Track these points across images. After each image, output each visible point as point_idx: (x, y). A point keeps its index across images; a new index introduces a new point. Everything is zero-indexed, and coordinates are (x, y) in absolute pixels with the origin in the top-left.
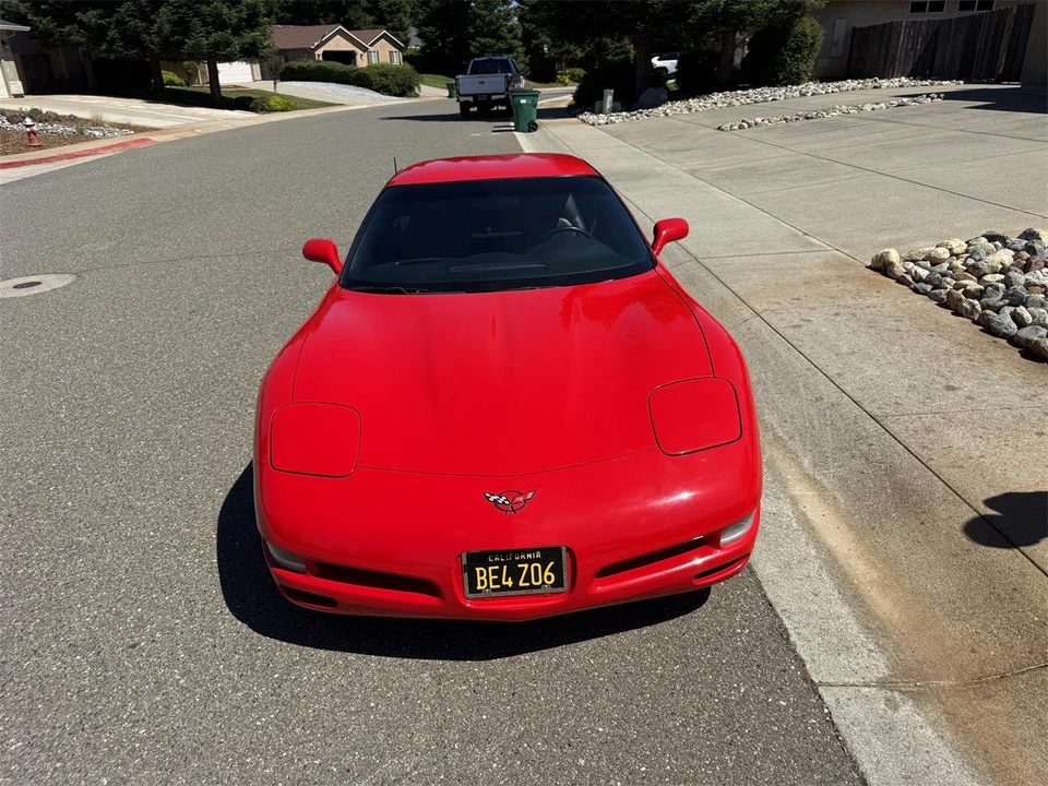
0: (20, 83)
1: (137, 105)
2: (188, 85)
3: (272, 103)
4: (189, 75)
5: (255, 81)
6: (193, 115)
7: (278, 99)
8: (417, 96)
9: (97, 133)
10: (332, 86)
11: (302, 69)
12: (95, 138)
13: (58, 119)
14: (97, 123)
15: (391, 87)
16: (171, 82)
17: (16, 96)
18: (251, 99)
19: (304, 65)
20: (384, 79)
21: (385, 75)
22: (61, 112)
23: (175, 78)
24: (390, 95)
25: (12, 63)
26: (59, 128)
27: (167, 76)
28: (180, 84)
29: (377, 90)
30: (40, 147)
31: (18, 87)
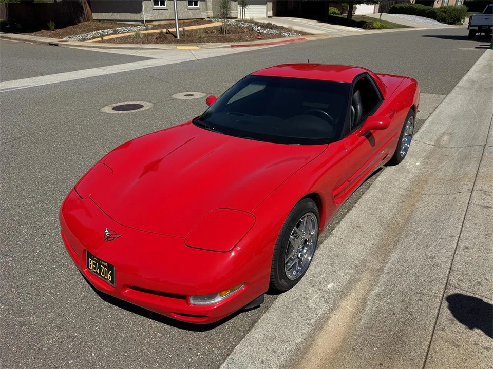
0: (272, 11)
1: (313, 23)
2: (341, 14)
3: (375, 25)
4: (344, 9)
5: (374, 13)
6: (333, 29)
7: (378, 23)
8: (462, 24)
9: (286, 35)
10: (414, 17)
11: (401, 8)
12: (284, 37)
13: (276, 27)
14: (289, 30)
15: (447, 19)
16: (334, 13)
17: (269, 17)
18: (365, 22)
19: (403, 5)
20: (444, 15)
21: (445, 12)
22: (279, 24)
23: (337, 11)
24: (445, 23)
25: (271, 3)
26: (274, 31)
27: (332, 10)
28: (338, 14)
29: (438, 20)
30: (261, 39)
31: (270, 13)
